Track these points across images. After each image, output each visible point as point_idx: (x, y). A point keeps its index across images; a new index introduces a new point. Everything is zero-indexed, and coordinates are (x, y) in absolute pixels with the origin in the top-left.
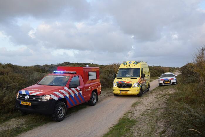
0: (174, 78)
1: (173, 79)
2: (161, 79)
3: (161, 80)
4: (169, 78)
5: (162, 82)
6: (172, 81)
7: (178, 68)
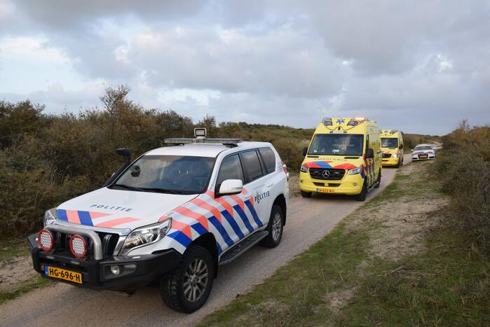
0: (432, 151)
1: (431, 153)
2: (414, 152)
3: (416, 154)
4: (425, 151)
5: (416, 156)
6: (430, 155)
7: (437, 137)
